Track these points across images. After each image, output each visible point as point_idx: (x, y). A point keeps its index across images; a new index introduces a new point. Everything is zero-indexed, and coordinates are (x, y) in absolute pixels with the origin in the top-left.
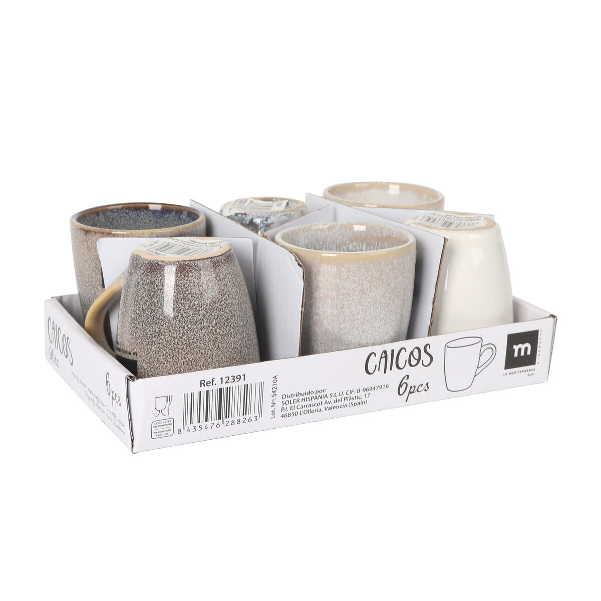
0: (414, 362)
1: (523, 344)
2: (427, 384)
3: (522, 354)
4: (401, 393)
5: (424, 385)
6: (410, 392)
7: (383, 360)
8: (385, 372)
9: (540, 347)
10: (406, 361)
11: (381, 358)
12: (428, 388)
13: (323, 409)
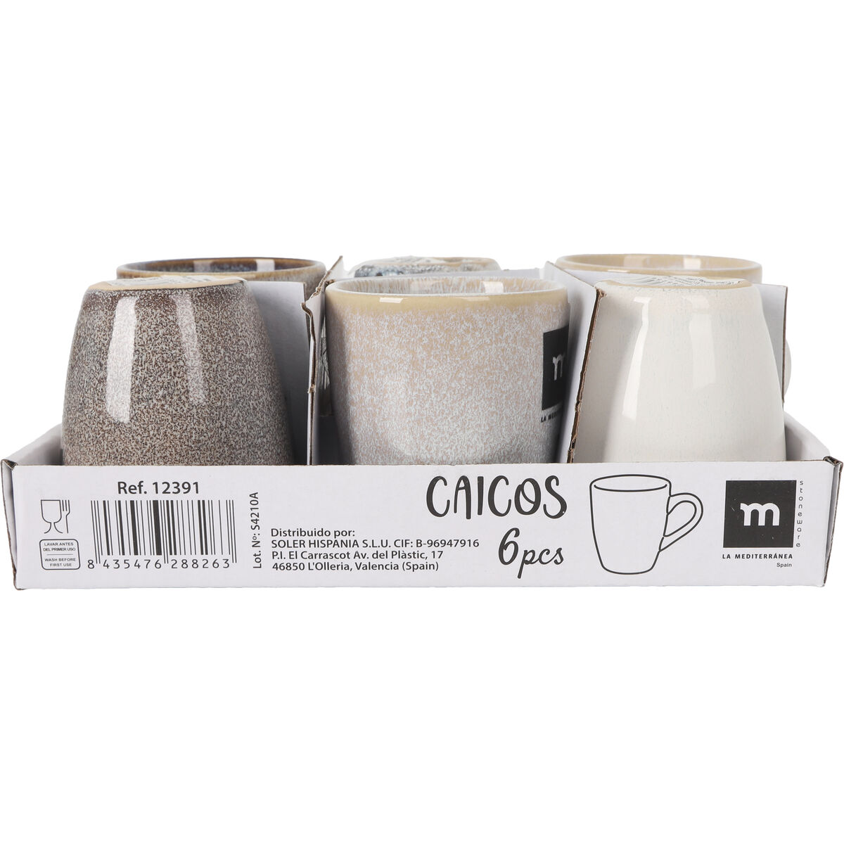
0: (527, 506)
1: (762, 503)
2: (559, 551)
3: (762, 522)
4: (507, 560)
5: (553, 552)
6: (524, 562)
7: (462, 494)
8: (468, 516)
9: (800, 514)
10: (510, 501)
11: (458, 489)
12: (562, 559)
13: (352, 566)
